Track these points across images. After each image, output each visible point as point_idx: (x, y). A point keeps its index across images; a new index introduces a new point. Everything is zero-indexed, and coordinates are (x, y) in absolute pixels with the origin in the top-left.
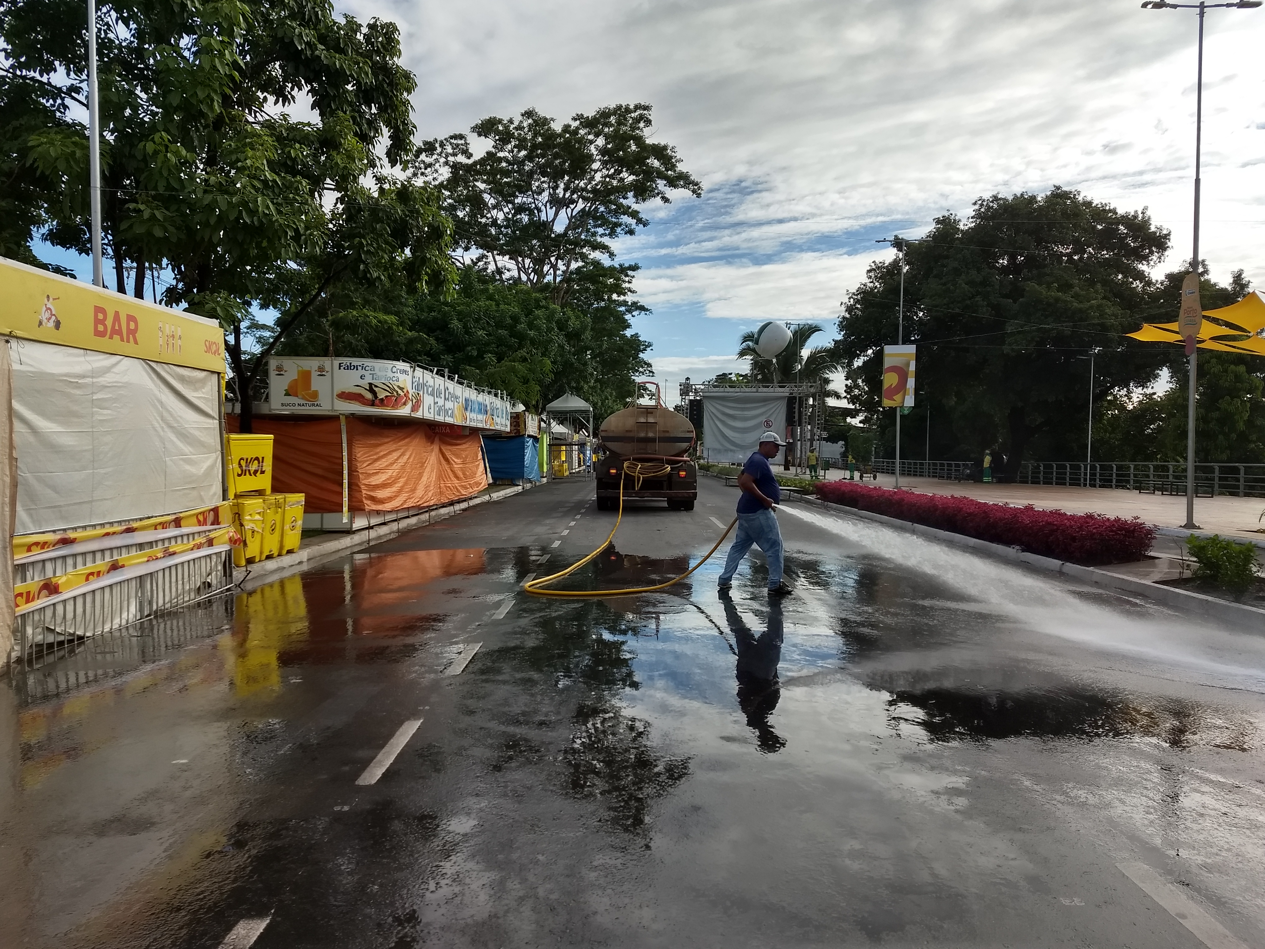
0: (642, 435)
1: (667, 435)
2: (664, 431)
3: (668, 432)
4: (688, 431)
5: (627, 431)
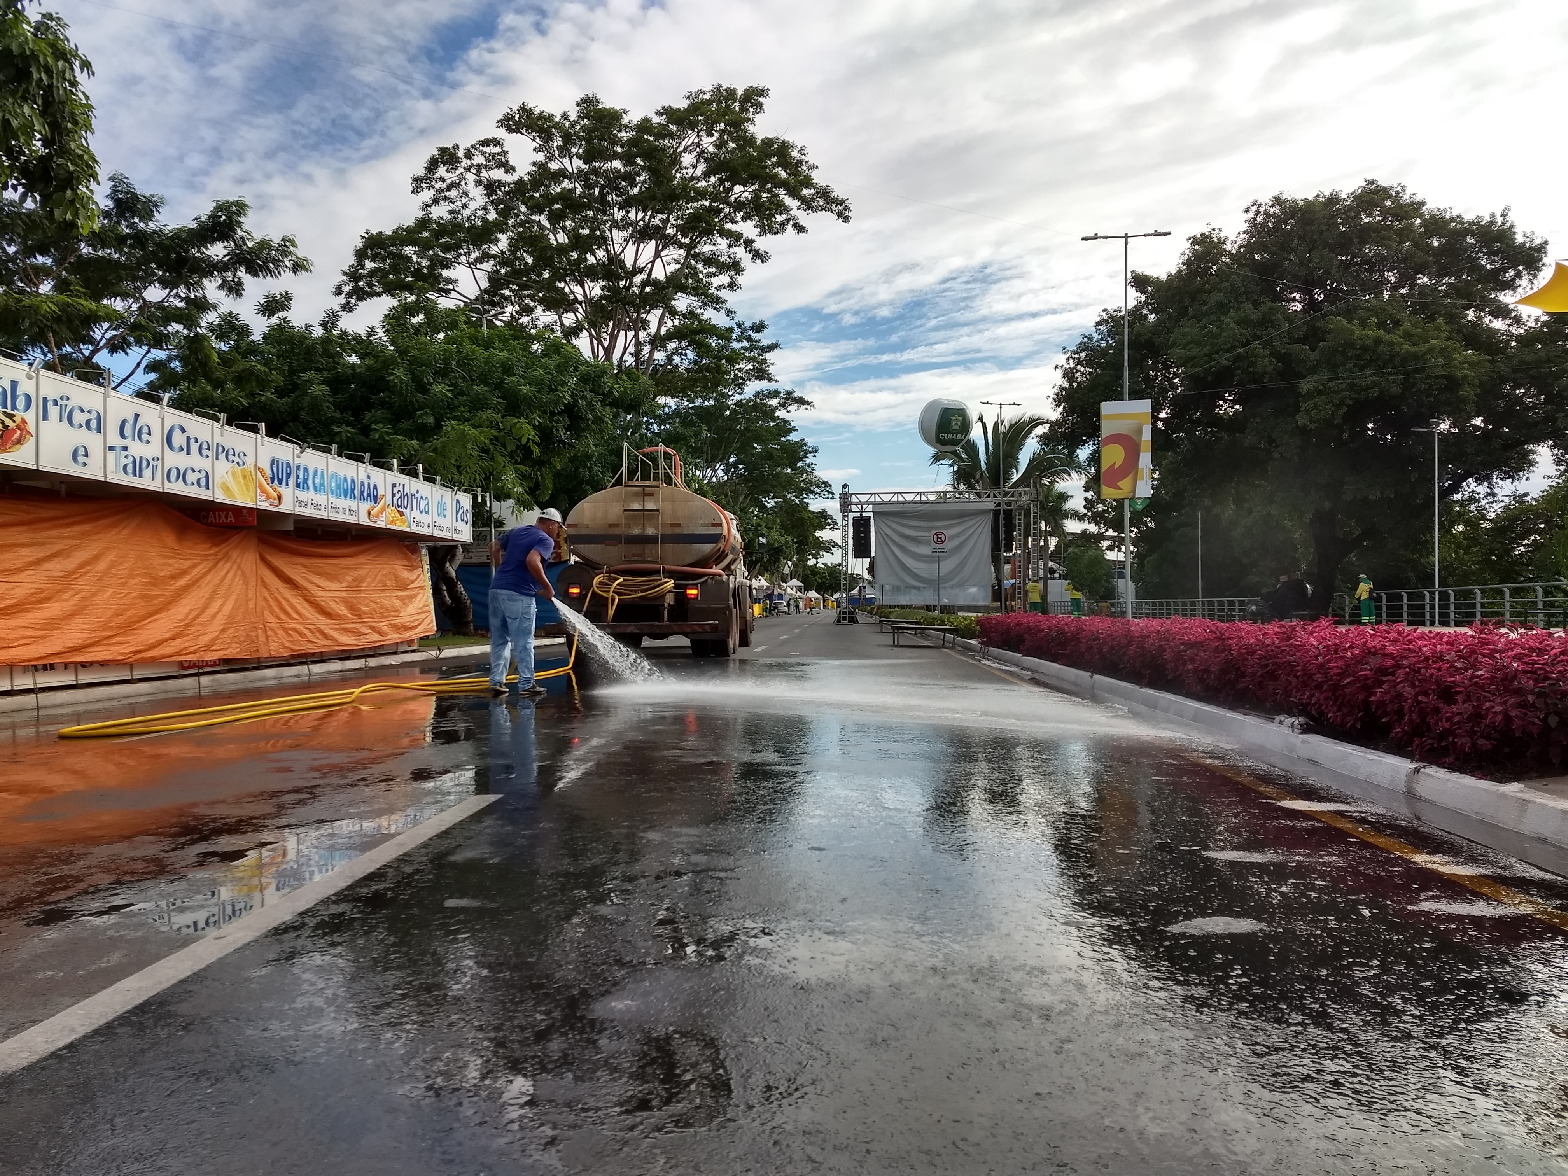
0: (636, 531)
1: (678, 531)
2: (672, 525)
3: (679, 525)
4: (713, 525)
5: (610, 526)
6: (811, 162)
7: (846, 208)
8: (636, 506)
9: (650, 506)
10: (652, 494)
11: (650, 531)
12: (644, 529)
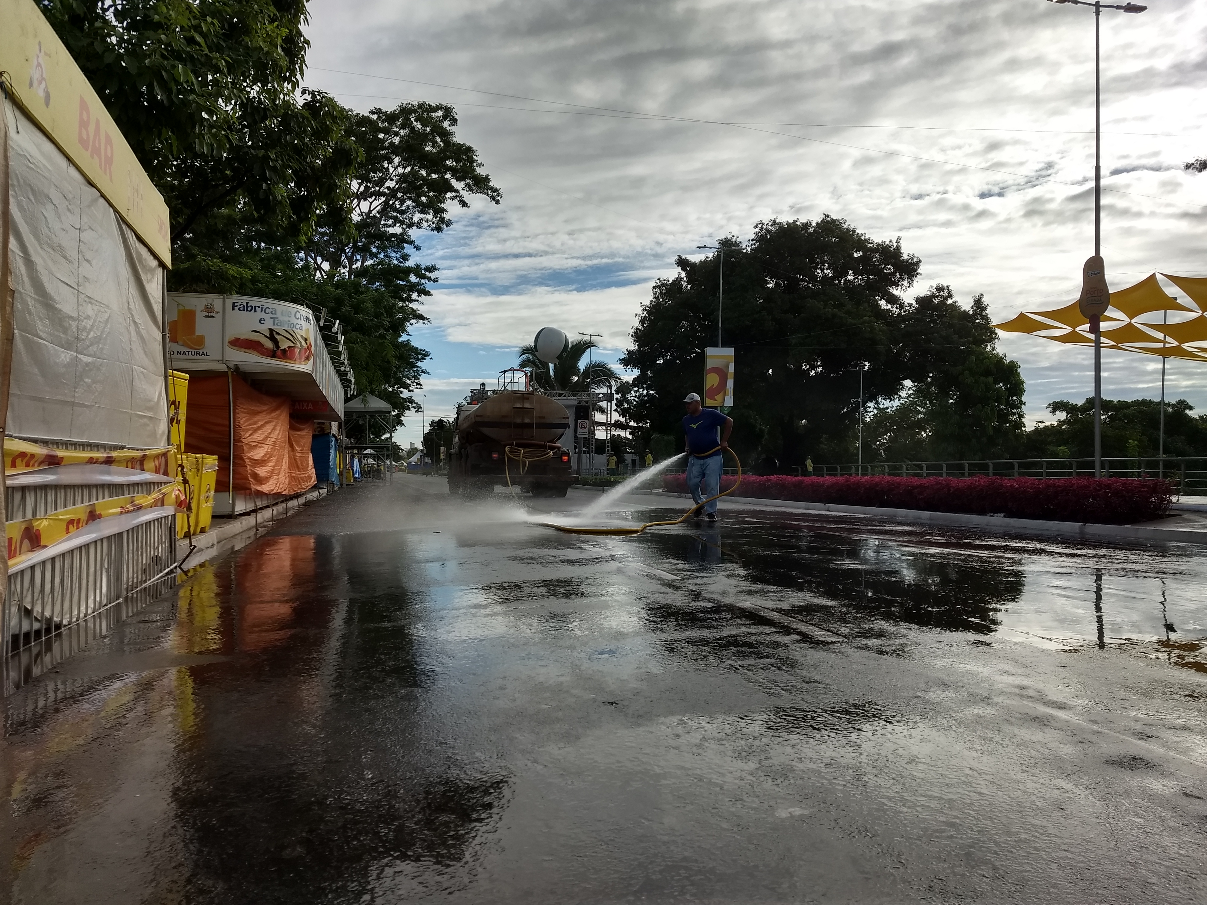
0: (519, 420)
1: (543, 421)
2: (540, 417)
3: (544, 418)
4: (564, 418)
5: (503, 417)
6: (479, 162)
7: (499, 195)
8: (519, 405)
9: (527, 405)
10: (528, 399)
11: (527, 421)
12: (523, 419)
